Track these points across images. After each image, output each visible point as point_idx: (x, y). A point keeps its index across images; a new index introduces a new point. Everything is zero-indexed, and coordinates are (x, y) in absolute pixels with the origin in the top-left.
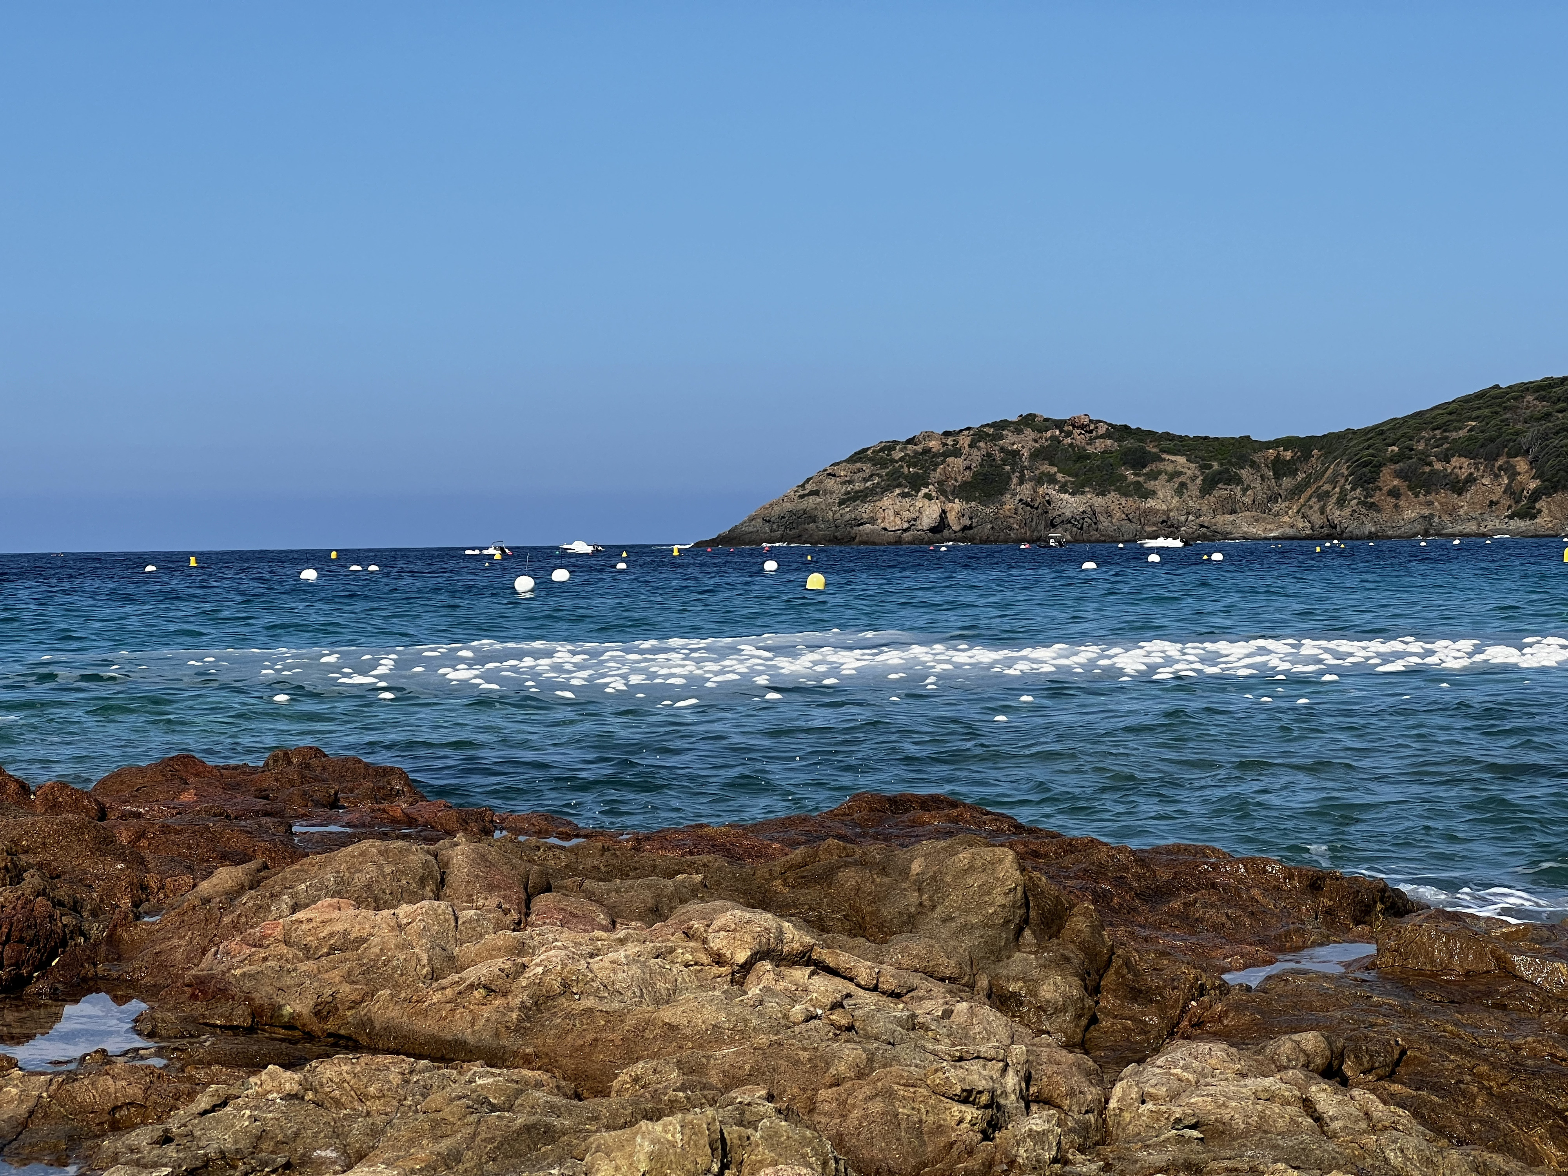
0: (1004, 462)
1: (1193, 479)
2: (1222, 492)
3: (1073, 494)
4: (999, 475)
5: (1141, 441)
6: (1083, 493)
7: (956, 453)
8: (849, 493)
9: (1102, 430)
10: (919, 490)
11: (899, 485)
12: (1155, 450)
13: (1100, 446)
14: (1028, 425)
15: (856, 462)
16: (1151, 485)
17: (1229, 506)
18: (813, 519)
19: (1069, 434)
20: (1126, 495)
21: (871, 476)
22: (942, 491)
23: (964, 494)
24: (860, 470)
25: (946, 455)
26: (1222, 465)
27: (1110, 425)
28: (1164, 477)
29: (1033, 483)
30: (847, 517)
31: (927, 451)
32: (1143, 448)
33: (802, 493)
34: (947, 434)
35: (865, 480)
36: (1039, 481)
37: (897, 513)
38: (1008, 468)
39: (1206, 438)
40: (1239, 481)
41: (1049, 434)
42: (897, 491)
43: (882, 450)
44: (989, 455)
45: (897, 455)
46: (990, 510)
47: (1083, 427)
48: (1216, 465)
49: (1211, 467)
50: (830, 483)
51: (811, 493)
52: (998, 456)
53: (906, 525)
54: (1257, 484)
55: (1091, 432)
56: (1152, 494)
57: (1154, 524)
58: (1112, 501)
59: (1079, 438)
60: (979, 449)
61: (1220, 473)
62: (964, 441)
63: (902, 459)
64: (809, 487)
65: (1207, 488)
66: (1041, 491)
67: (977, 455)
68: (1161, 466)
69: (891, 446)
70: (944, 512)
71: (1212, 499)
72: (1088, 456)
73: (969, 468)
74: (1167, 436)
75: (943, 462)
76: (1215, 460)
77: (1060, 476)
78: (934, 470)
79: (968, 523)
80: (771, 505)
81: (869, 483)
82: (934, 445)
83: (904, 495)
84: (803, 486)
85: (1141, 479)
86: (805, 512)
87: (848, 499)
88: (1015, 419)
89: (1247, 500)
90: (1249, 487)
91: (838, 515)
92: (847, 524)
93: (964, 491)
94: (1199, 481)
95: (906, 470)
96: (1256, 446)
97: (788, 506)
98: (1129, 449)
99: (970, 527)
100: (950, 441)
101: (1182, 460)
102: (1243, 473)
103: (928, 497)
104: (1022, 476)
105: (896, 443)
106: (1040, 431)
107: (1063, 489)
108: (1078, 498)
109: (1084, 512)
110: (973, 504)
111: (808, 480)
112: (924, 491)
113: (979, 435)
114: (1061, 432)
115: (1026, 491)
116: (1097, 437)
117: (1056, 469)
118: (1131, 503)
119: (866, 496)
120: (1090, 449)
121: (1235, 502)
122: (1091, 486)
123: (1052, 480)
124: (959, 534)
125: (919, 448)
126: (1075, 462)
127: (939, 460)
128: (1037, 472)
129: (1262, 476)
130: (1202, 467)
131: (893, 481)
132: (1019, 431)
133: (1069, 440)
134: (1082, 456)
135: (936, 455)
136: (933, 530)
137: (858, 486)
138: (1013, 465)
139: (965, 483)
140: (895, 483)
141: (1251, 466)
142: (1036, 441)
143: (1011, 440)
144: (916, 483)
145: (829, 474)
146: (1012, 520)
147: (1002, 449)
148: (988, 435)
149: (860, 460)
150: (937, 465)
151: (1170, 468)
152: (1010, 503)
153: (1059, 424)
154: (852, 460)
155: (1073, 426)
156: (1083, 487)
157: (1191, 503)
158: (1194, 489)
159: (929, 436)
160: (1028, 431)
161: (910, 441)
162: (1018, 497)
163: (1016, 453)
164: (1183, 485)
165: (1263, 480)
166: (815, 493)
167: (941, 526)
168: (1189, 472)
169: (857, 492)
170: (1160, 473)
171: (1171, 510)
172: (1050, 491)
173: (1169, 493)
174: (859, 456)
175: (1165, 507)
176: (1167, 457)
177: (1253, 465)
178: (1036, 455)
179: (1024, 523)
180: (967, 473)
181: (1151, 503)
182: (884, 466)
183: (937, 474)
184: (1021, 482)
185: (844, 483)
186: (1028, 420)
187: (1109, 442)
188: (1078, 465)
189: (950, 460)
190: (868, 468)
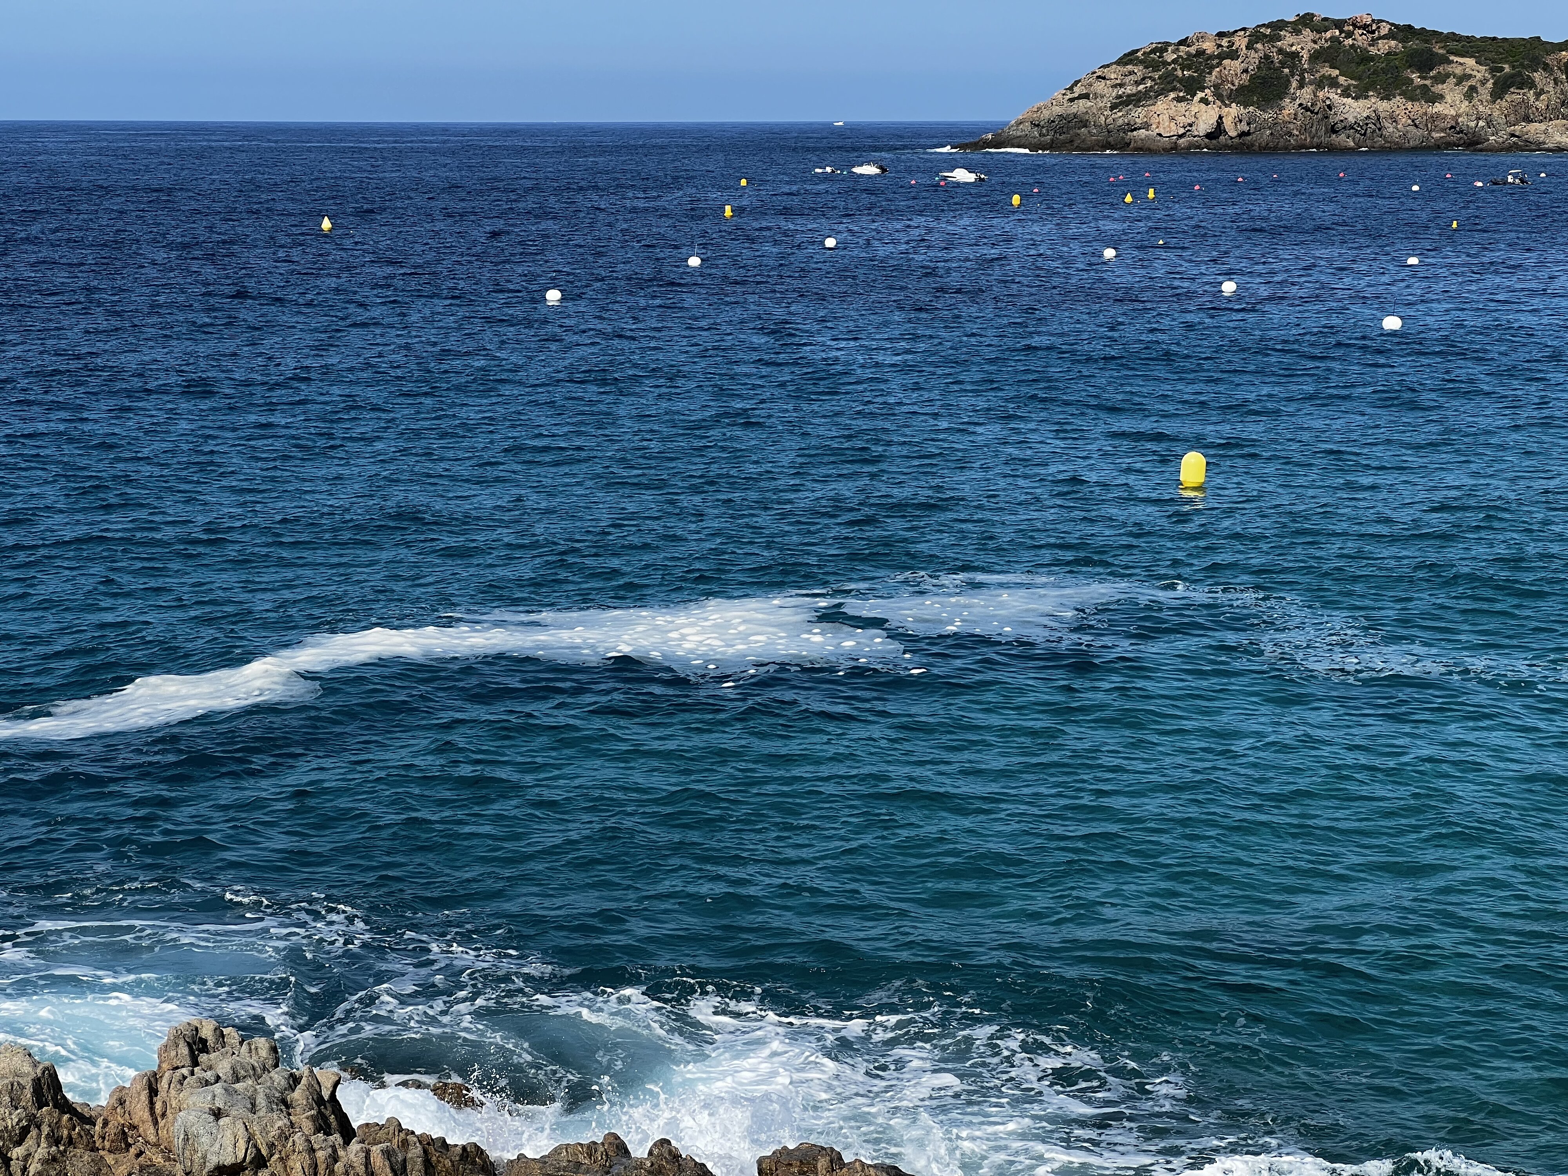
0: (1283, 64)
1: (1483, 82)
2: (1514, 96)
3: (1356, 98)
4: (1278, 78)
5: (1427, 42)
6: (1367, 97)
7: (1233, 55)
8: (1120, 97)
9: (1385, 30)
10: (1195, 94)
11: (1174, 89)
12: (1441, 51)
13: (1383, 47)
14: (1306, 26)
15: (1126, 64)
16: (1438, 88)
17: (1522, 111)
18: (1085, 124)
19: (1349, 35)
20: (1412, 99)
21: (1144, 79)
22: (1218, 96)
23: (1241, 98)
24: (1131, 73)
25: (1221, 57)
26: (1513, 67)
27: (1392, 24)
28: (1452, 80)
29: (1312, 87)
30: (1120, 122)
31: (1201, 53)
32: (1430, 50)
33: (1070, 96)
34: (1221, 35)
35: (1137, 83)
36: (1320, 84)
37: (1172, 119)
38: (1286, 71)
39: (1495, 39)
40: (1532, 85)
41: (1328, 35)
42: (1172, 95)
43: (1153, 51)
44: (1267, 57)
45: (1170, 57)
46: (1268, 115)
47: (1365, 27)
48: (1507, 68)
49: (1502, 69)
50: (1100, 87)
51: (1081, 97)
52: (1277, 58)
53: (1181, 131)
54: (1550, 88)
55: (1373, 32)
56: (1440, 98)
57: (1443, 130)
58: (1398, 105)
59: (1361, 39)
60: (1256, 51)
61: (1512, 76)
62: (1241, 42)
63: (1174, 61)
64: (1078, 90)
65: (1498, 94)
66: (1321, 94)
67: (1254, 58)
68: (1449, 69)
69: (1162, 48)
70: (1220, 117)
71: (1504, 104)
72: (1372, 58)
73: (1246, 71)
74: (1453, 37)
75: (1219, 64)
76: (1506, 62)
77: (1342, 80)
78: (1210, 73)
79: (1246, 128)
80: (1039, 109)
81: (1141, 87)
82: (1209, 46)
83: (1179, 100)
84: (1071, 89)
85: (1428, 82)
86: (1075, 116)
87: (1121, 103)
88: (1293, 19)
89: (1541, 105)
90: (1542, 92)
91: (1109, 121)
92: (1120, 129)
93: (1241, 95)
94: (1490, 84)
95: (1179, 73)
96: (1548, 47)
97: (1058, 110)
98: (1416, 51)
99: (1248, 134)
100: (1225, 42)
101: (1470, 62)
102: (1536, 76)
103: (1204, 101)
104: (1303, 79)
105: (1168, 44)
106: (1318, 32)
107: (1346, 93)
108: (1362, 102)
109: (1368, 117)
110: (1251, 109)
111: (1076, 83)
112: (1200, 95)
113: (1256, 37)
114: (1341, 32)
115: (1306, 95)
116: (1380, 38)
117: (1337, 72)
118: (1417, 108)
119: (1139, 101)
120: (1373, 51)
121: (1528, 107)
122: (1375, 89)
123: (1333, 83)
124: (1236, 140)
125: (1192, 50)
126: (1359, 64)
127: (1215, 62)
128: (1318, 75)
129: (1555, 80)
130: (1492, 70)
131: (1166, 85)
132: (1298, 32)
133: (1350, 41)
134: (1365, 58)
135: (1211, 57)
136: (1209, 136)
137: (1130, 90)
138: (1292, 68)
139: (1242, 88)
140: (1169, 87)
141: (1544, 70)
142: (1315, 42)
143: (1288, 41)
144: (1192, 87)
145: (1099, 77)
146: (1291, 126)
147: (1280, 51)
148: (1265, 36)
149: (1130, 62)
150: (1212, 68)
151: (1458, 71)
152: (1289, 108)
153: (1339, 24)
154: (1122, 62)
155: (1354, 25)
156: (1367, 91)
157: (1481, 108)
158: (1485, 93)
159: (1202, 37)
160: (1307, 32)
161: (1183, 42)
162: (1298, 102)
163: (1295, 55)
164: (1473, 89)
165: (1556, 84)
166: (1086, 96)
167: (1219, 130)
168: (1479, 76)
169: (1129, 96)
170: (1448, 76)
171: (1459, 116)
172: (1331, 96)
173: (1458, 97)
174: (1128, 58)
175: (1453, 113)
176: (1456, 59)
177: (1546, 67)
178: (1316, 57)
179: (1304, 129)
180: (1244, 76)
181: (1438, 108)
182: (1156, 69)
183: (1213, 77)
184: (1301, 86)
185: (1114, 86)
186: (1306, 21)
187: (1393, 43)
188: (1361, 68)
189: (1226, 62)
190: (1139, 71)
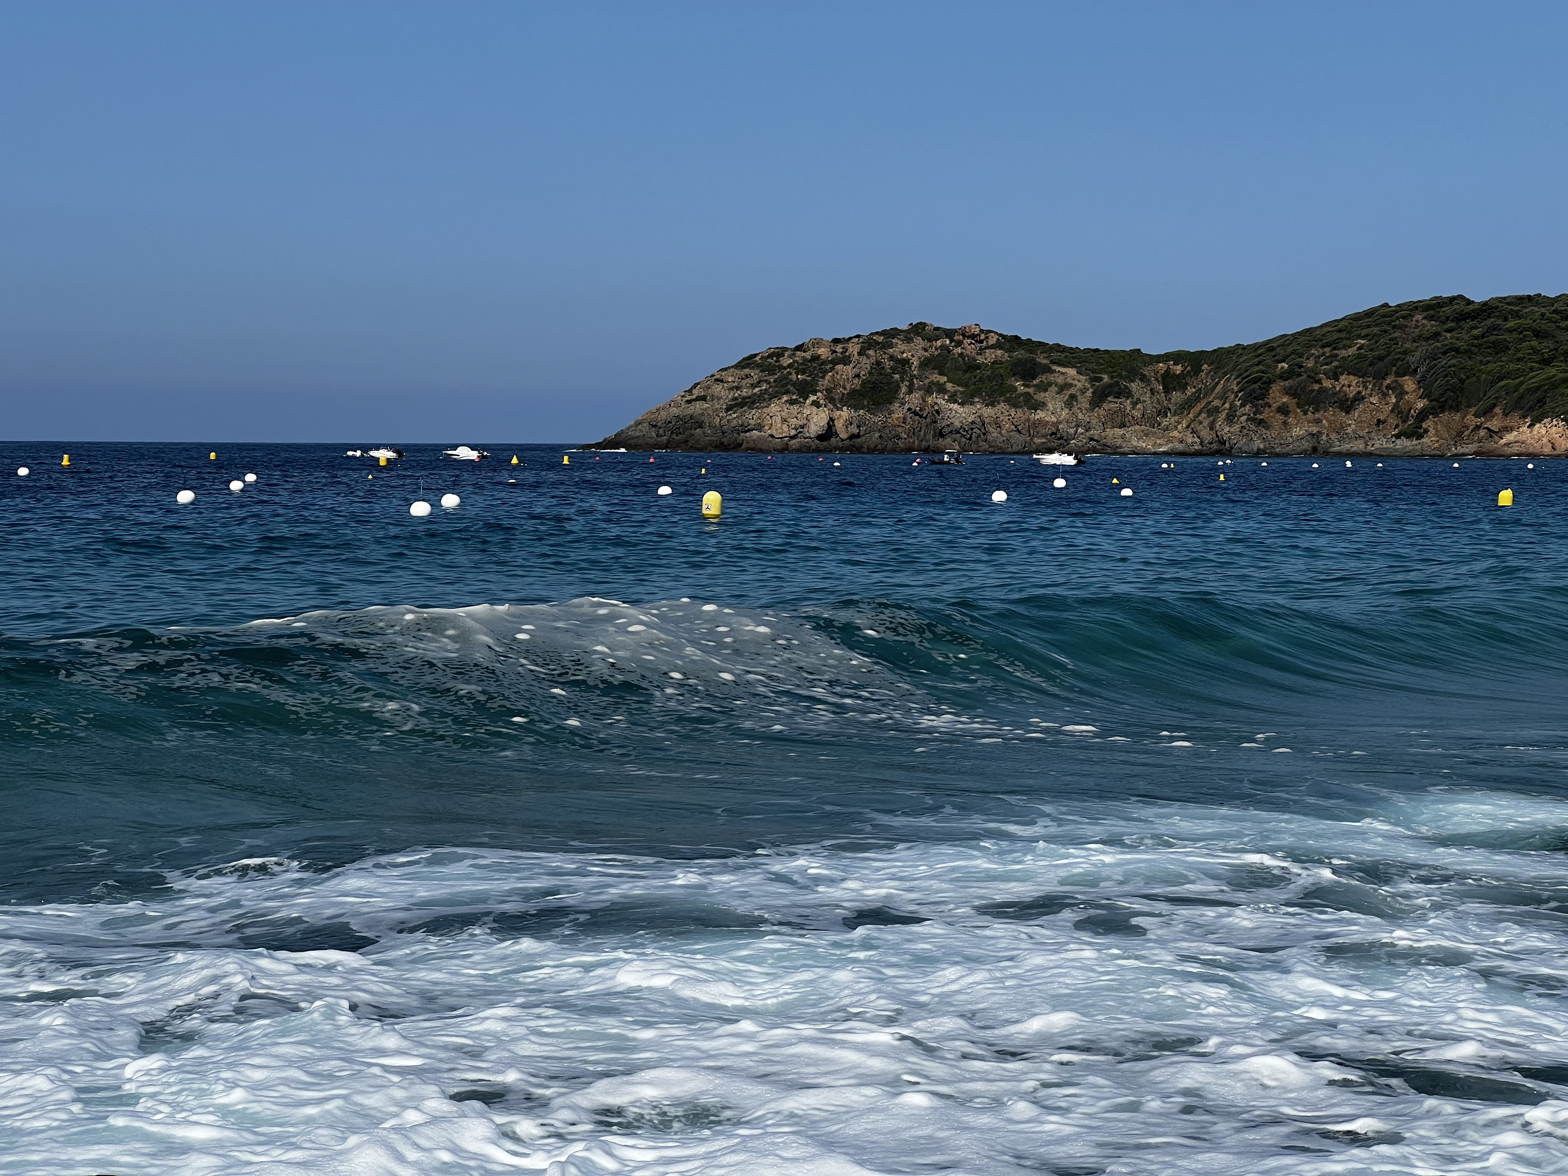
0: (894, 370)
1: (1083, 391)
2: (1111, 405)
3: (962, 404)
4: (888, 384)
5: (1032, 352)
6: (972, 403)
7: (845, 360)
8: (736, 399)
9: (993, 340)
10: (806, 399)
11: (787, 392)
12: (1045, 361)
13: (991, 356)
14: (918, 334)
15: (744, 368)
16: (1041, 396)
17: (1118, 419)
18: (700, 425)
19: (959, 344)
20: (1015, 406)
21: (759, 382)
22: (830, 399)
23: (853, 402)
24: (747, 376)
25: (834, 362)
26: (1112, 377)
27: (1001, 335)
28: (1054, 389)
29: (921, 393)
30: (735, 423)
31: (816, 358)
32: (1034, 359)
33: (689, 398)
34: (836, 341)
35: (753, 386)
36: (928, 391)
37: (784, 420)
38: (897, 376)
39: (1097, 350)
40: (1129, 394)
41: (939, 343)
42: (785, 398)
43: (770, 356)
44: (878, 363)
45: (786, 361)
46: (877, 419)
47: (973, 337)
48: (1106, 378)
49: (1101, 379)
50: (717, 389)
51: (700, 398)
52: (888, 364)
53: (793, 433)
54: (1147, 398)
55: (981, 342)
56: (1042, 405)
57: (1044, 436)
58: (1001, 411)
59: (969, 348)
60: (868, 357)
61: (1110, 386)
62: (854, 349)
63: (790, 366)
64: (696, 392)
65: (1098, 399)
66: (930, 400)
67: (866, 363)
68: (1051, 378)
69: (779, 353)
70: (832, 419)
71: (1102, 412)
72: (978, 367)
73: (857, 376)
74: (1058, 348)
75: (832, 369)
76: (1106, 372)
77: (949, 386)
78: (823, 377)
79: (856, 431)
80: (658, 410)
81: (757, 389)
82: (823, 352)
83: (792, 402)
84: (690, 391)
85: (1031, 390)
86: (691, 417)
87: (736, 405)
88: (904, 326)
89: (1137, 414)
90: (1138, 401)
91: (724, 421)
92: (734, 430)
93: (853, 399)
94: (1089, 394)
95: (794, 377)
96: (1147, 359)
97: (675, 411)
98: (1020, 360)
99: (858, 436)
100: (839, 349)
101: (1072, 372)
102: (1134, 386)
103: (816, 404)
104: (912, 385)
105: (785, 349)
106: (930, 340)
107: (953, 399)
108: (967, 409)
109: (973, 422)
110: (861, 412)
111: (696, 385)
112: (812, 398)
113: (868, 343)
114: (951, 342)
115: (914, 400)
116: (987, 348)
117: (945, 379)
118: (1019, 414)
119: (754, 402)
120: (980, 359)
121: (1125, 415)
122: (980, 396)
123: (941, 390)
124: (847, 442)
125: (808, 355)
126: (965, 372)
127: (828, 367)
128: (927, 381)
129: (1151, 390)
130: (1093, 380)
131: (781, 388)
132: (909, 340)
133: (959, 350)
134: (972, 366)
135: (824, 363)
136: (820, 437)
137: (745, 392)
138: (903, 373)
139: (853, 392)
140: (783, 390)
141: (1141, 380)
142: (926, 350)
143: (900, 349)
144: (804, 390)
145: (717, 380)
146: (900, 429)
147: (892, 358)
148: (878, 343)
149: (748, 366)
150: (825, 372)
151: (1060, 380)
152: (898, 412)
153: (950, 334)
154: (740, 365)
155: (964, 335)
156: (973, 396)
157: (1080, 416)
158: (1084, 401)
159: (818, 343)
160: (918, 340)
161: (799, 348)
162: (907, 406)
163: (906, 362)
164: (1073, 397)
165: (1153, 393)
166: (703, 398)
167: (829, 432)
168: (1079, 385)
169: (744, 398)
170: (1050, 384)
171: (1061, 423)
172: (939, 401)
173: (1059, 404)
174: (747, 362)
175: (1054, 419)
176: (1058, 369)
177: (1143, 378)
178: (925, 364)
179: (912, 433)
180: (856, 381)
181: (1040, 415)
182: (772, 372)
183: (825, 382)
184: (910, 391)
185: (732, 389)
186: (919, 329)
187: (999, 352)
188: (968, 375)
189: (839, 367)
190: (755, 374)
